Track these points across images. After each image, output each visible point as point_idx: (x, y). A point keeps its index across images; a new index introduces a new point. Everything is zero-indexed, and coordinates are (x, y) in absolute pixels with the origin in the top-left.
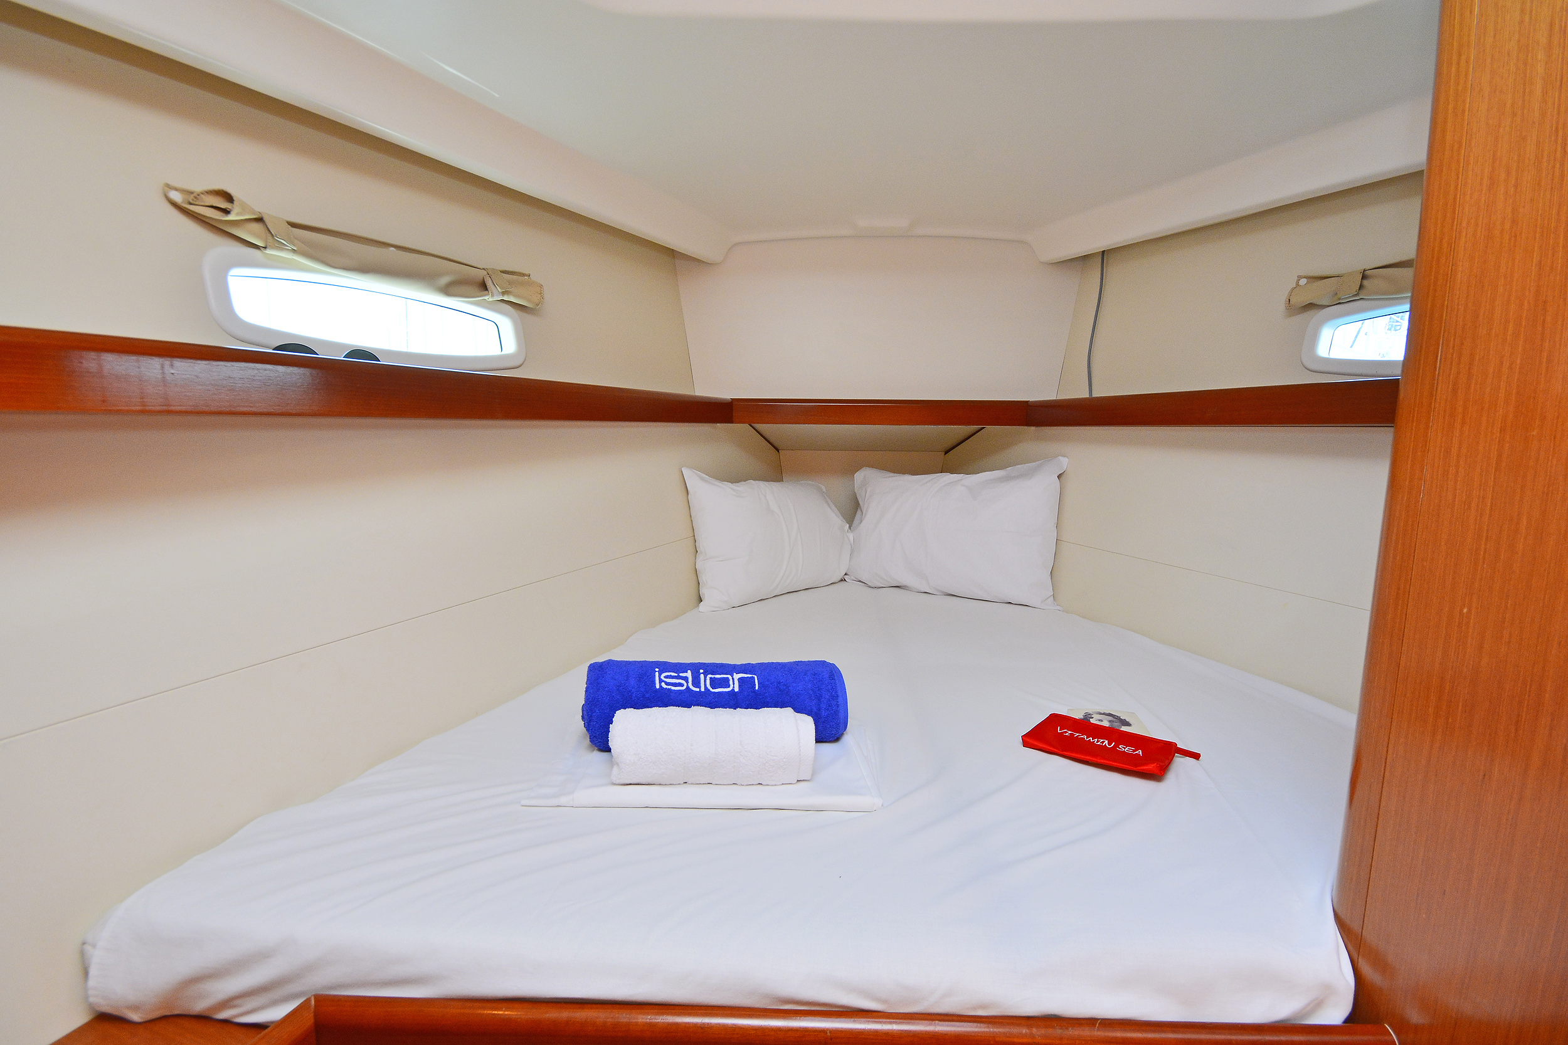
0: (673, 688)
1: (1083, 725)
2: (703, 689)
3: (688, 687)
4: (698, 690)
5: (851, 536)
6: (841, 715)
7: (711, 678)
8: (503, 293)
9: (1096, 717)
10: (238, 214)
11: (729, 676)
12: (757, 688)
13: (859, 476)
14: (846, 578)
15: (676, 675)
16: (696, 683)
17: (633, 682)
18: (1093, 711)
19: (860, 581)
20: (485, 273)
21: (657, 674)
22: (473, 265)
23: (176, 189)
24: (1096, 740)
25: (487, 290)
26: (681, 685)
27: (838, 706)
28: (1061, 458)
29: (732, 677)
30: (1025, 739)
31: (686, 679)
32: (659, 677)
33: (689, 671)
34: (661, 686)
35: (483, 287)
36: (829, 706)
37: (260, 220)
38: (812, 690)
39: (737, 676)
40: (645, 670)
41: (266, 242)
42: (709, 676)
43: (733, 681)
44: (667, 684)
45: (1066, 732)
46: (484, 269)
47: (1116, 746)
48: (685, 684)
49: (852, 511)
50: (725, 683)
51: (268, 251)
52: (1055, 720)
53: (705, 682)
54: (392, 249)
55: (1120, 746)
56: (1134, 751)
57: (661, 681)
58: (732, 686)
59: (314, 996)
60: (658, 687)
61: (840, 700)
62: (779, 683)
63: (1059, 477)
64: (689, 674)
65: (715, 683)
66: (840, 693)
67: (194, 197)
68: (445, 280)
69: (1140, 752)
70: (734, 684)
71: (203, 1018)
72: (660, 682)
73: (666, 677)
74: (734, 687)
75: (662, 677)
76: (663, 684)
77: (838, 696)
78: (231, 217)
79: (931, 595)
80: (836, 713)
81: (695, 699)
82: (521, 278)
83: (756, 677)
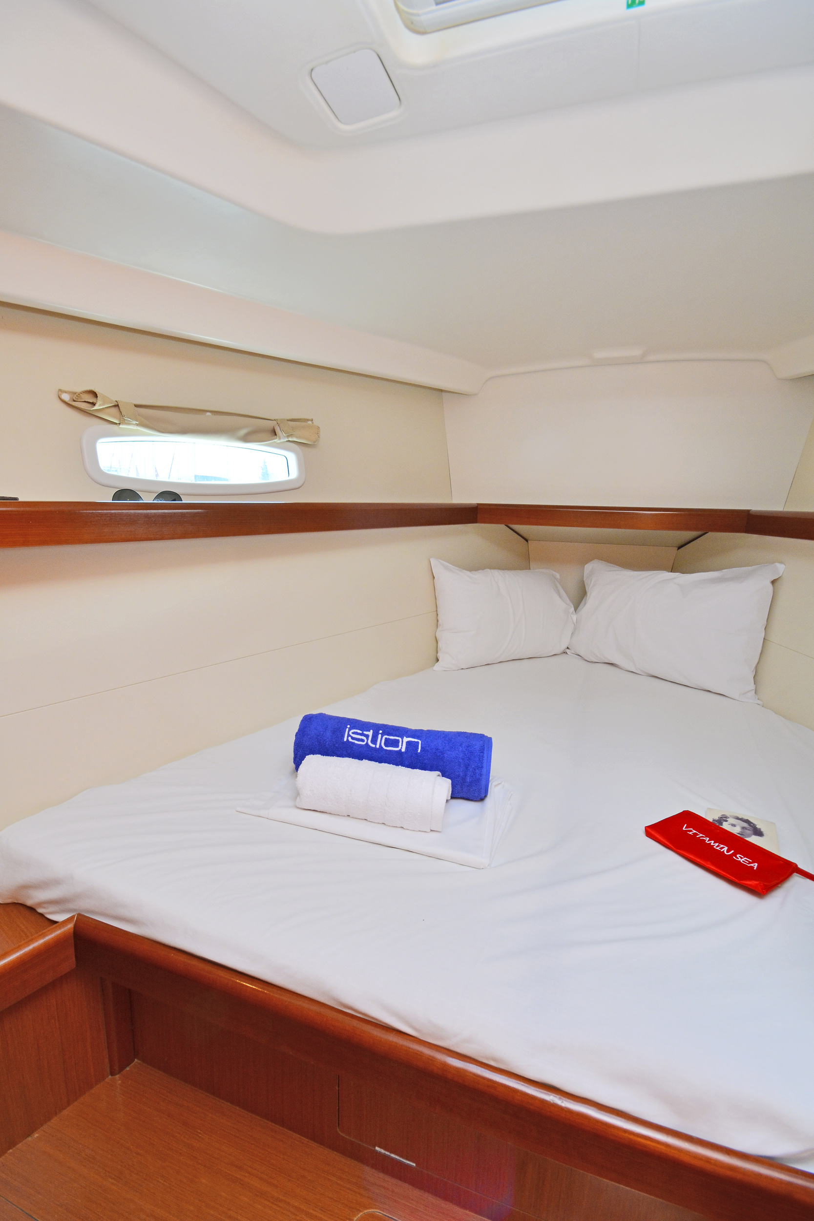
0: (356, 742)
1: (713, 829)
2: (378, 746)
3: (367, 743)
4: (374, 746)
5: (574, 617)
6: (483, 782)
7: (386, 738)
8: (288, 436)
9: (731, 821)
10: (100, 405)
11: (400, 739)
12: (419, 751)
13: (588, 567)
14: (568, 651)
15: (361, 732)
16: (374, 741)
17: (329, 734)
18: (732, 814)
19: (578, 655)
20: (275, 422)
21: (347, 729)
22: (269, 418)
23: (65, 392)
24: (717, 844)
25: (276, 435)
26: (362, 740)
27: (481, 775)
28: (778, 565)
29: (402, 739)
30: (649, 830)
31: (367, 736)
32: (348, 732)
33: (371, 731)
34: (348, 740)
35: (274, 433)
36: (474, 774)
37: (117, 406)
38: (463, 759)
39: (406, 739)
40: (342, 723)
41: (120, 420)
42: (386, 736)
43: (402, 744)
44: (353, 738)
45: (691, 831)
46: (275, 420)
47: (735, 854)
48: (366, 741)
49: (580, 596)
50: (395, 743)
51: (121, 426)
52: (687, 817)
53: (381, 741)
54: (208, 414)
55: (738, 856)
56: (750, 863)
57: (349, 735)
58: (400, 746)
59: (79, 915)
60: (345, 740)
61: (484, 770)
62: (437, 749)
63: (773, 582)
64: (370, 733)
65: (388, 743)
66: (485, 765)
67: (76, 396)
68: (243, 432)
69: (755, 866)
70: (402, 745)
71: (32, 909)
72: (348, 737)
73: (353, 733)
74: (401, 748)
75: (350, 733)
76: (350, 738)
77: (482, 767)
78: (96, 407)
79: (637, 675)
80: (478, 781)
81: (370, 753)
82: (303, 424)
83: (420, 742)
